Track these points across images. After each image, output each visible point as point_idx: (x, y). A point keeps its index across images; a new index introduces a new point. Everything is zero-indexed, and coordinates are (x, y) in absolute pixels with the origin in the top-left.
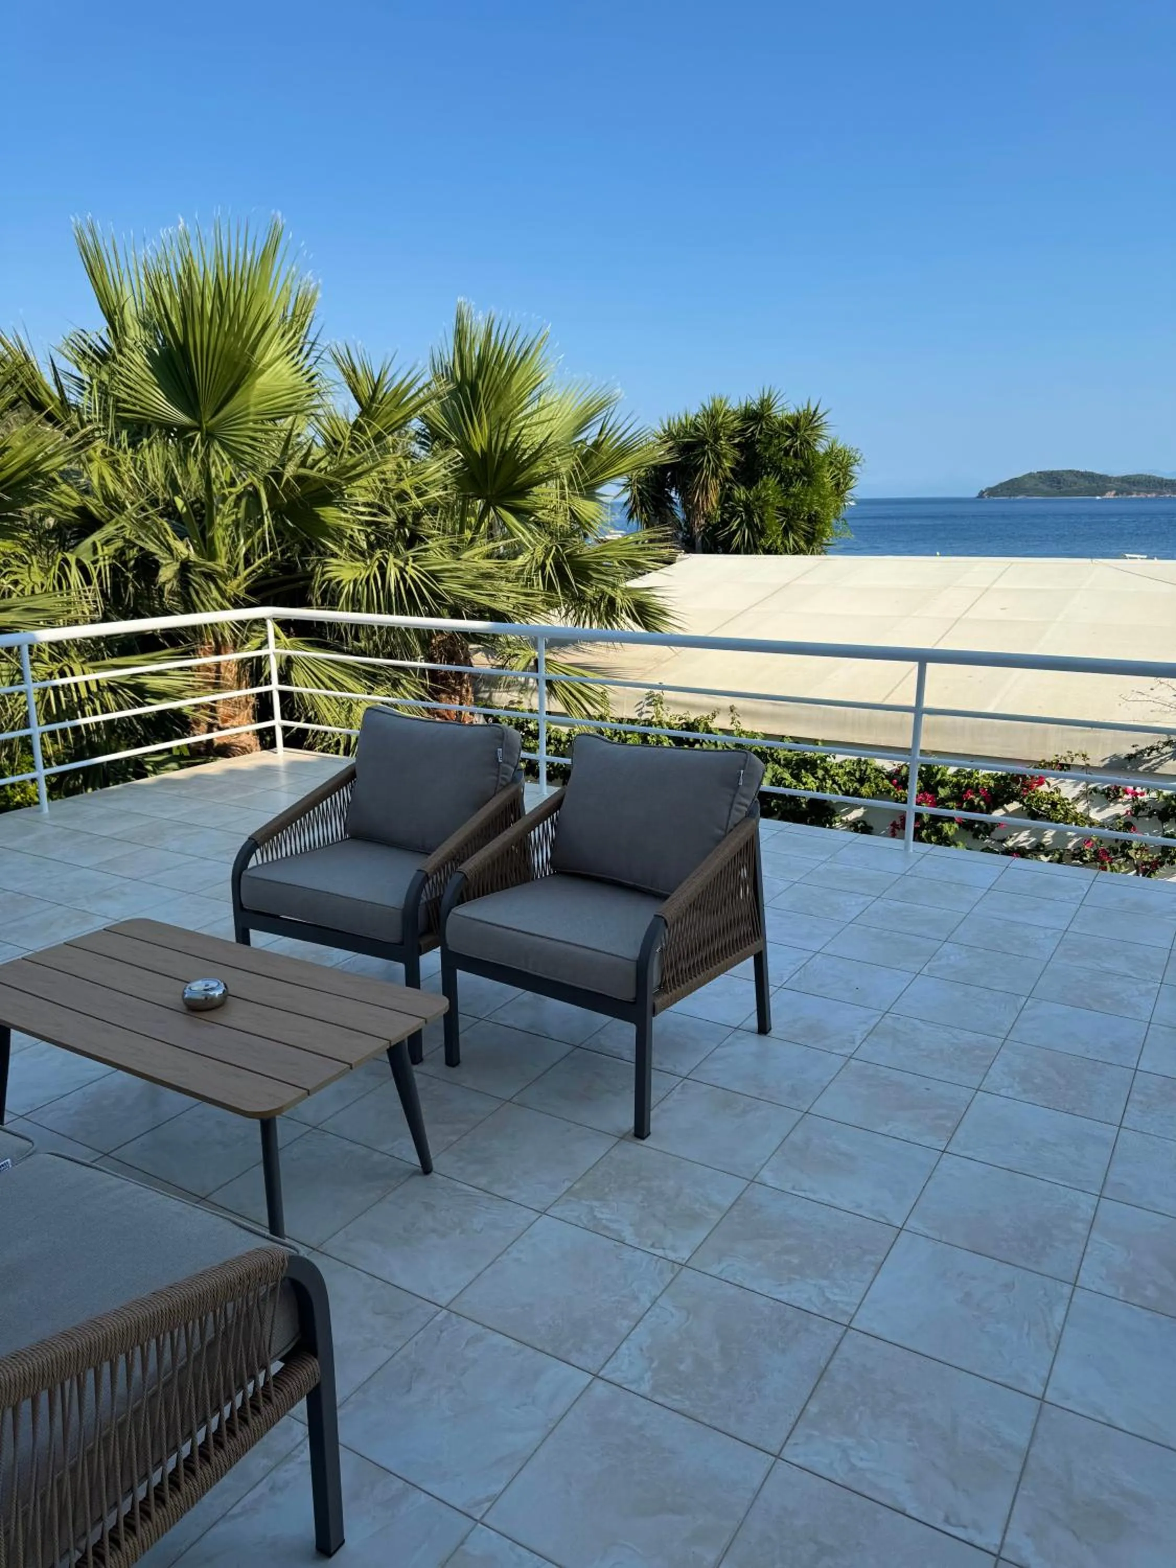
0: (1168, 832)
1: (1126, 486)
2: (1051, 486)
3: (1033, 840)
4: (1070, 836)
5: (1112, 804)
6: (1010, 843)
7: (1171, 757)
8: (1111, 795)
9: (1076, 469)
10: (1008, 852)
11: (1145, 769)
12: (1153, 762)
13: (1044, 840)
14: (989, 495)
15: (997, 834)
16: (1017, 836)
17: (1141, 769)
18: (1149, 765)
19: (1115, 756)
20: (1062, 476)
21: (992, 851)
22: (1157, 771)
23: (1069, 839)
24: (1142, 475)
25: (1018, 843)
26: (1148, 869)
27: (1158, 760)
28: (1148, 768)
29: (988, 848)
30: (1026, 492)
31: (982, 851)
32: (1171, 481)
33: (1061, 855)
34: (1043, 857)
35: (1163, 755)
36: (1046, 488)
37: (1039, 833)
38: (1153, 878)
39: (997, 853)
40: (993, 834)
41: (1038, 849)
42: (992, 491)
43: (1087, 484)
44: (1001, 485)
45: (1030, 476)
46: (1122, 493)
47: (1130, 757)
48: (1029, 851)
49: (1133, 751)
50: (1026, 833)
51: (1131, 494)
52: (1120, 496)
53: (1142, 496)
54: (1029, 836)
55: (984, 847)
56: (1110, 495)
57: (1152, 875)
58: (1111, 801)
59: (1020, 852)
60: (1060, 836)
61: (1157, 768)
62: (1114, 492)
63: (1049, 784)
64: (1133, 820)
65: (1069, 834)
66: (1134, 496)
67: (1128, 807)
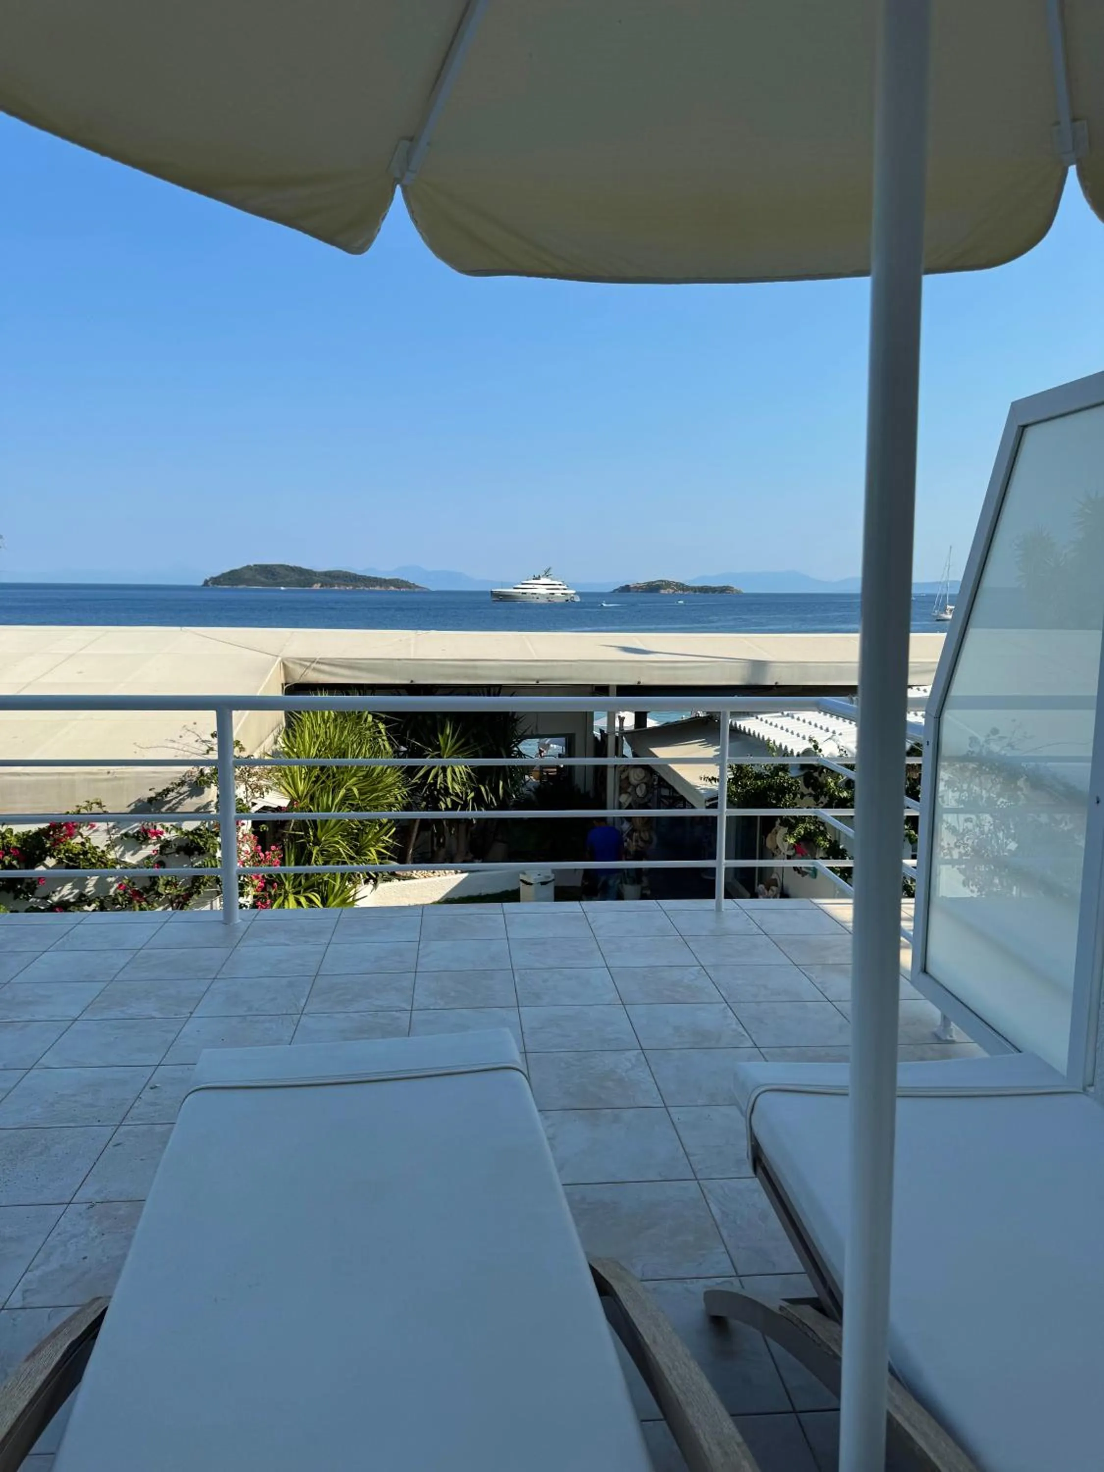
0: (197, 864)
1: (328, 579)
2: (267, 578)
3: (76, 891)
4: (111, 882)
5: (144, 846)
6: (56, 898)
7: (188, 796)
8: (142, 838)
9: (287, 564)
10: (52, 909)
11: (167, 810)
12: (174, 802)
13: (87, 890)
14: (213, 584)
15: (41, 891)
16: (60, 892)
17: (163, 810)
18: (171, 805)
19: (139, 800)
20: (275, 569)
21: (37, 910)
22: (178, 810)
23: (110, 885)
24: (340, 571)
25: (63, 896)
26: (181, 902)
27: (177, 800)
28: (169, 808)
29: (32, 907)
30: (247, 582)
31: (27, 911)
32: (361, 576)
33: (102, 902)
34: (86, 908)
35: (181, 794)
36: (263, 579)
37: (81, 883)
38: (187, 910)
39: (43, 911)
40: (37, 891)
41: (82, 900)
42: (216, 581)
43: (297, 577)
44: (223, 575)
45: (248, 568)
46: (326, 585)
47: (151, 800)
48: (73, 904)
49: (152, 794)
50: (69, 886)
51: (334, 586)
52: (325, 588)
53: (342, 588)
54: (72, 889)
55: (28, 907)
56: (317, 587)
57: (185, 907)
58: (141, 844)
59: (64, 906)
60: (102, 884)
61: (177, 808)
62: (319, 585)
63: (81, 835)
64: (164, 858)
65: (109, 880)
66: (336, 588)
67: (158, 847)
